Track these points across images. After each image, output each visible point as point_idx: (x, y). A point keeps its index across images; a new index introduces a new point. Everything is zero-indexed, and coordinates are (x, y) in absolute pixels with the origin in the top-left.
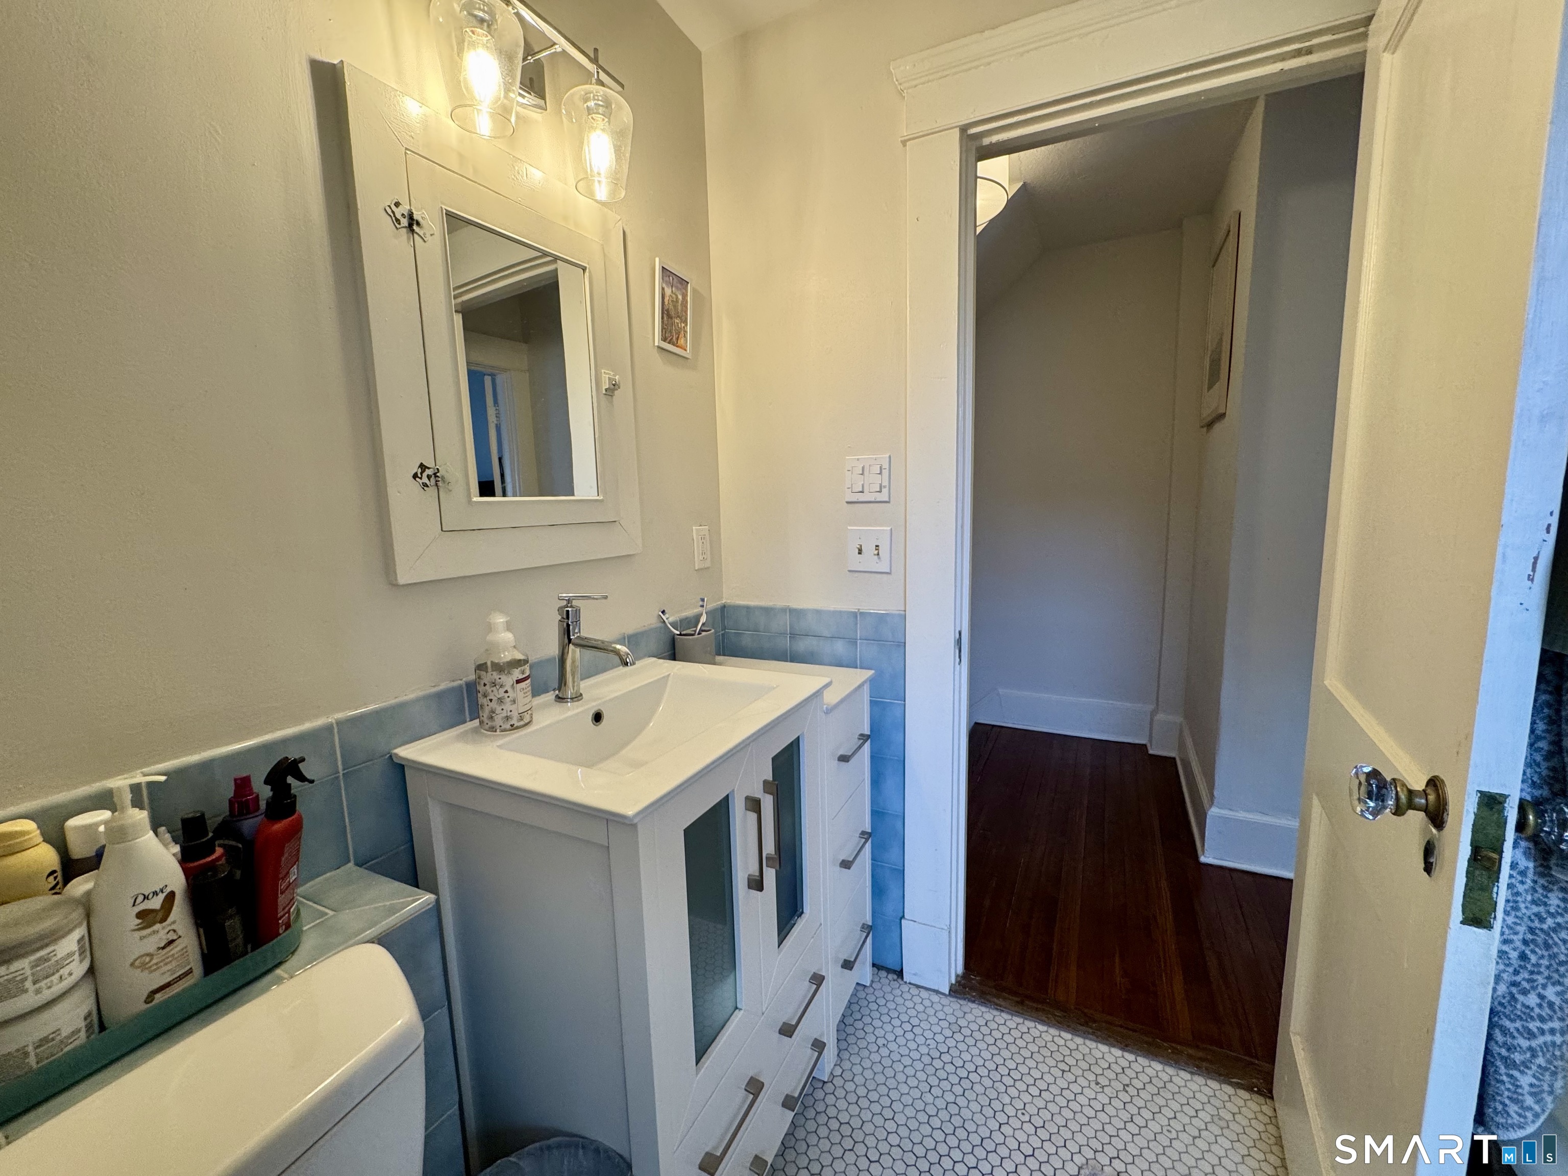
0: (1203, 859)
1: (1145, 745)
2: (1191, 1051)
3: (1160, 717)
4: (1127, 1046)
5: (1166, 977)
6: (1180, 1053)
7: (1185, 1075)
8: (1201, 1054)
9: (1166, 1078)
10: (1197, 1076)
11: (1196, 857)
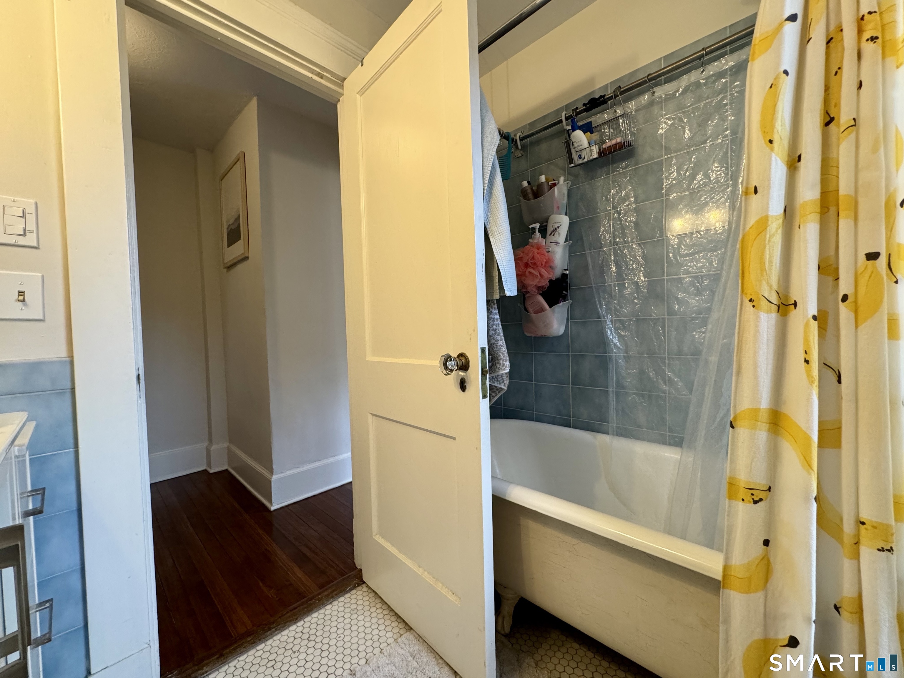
0: (273, 508)
1: (205, 471)
2: (326, 593)
3: (214, 447)
4: (297, 619)
5: (291, 573)
6: (322, 598)
7: (329, 607)
8: (330, 591)
9: (322, 616)
10: (333, 603)
11: (267, 510)
